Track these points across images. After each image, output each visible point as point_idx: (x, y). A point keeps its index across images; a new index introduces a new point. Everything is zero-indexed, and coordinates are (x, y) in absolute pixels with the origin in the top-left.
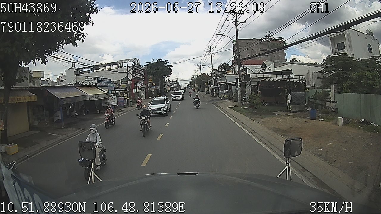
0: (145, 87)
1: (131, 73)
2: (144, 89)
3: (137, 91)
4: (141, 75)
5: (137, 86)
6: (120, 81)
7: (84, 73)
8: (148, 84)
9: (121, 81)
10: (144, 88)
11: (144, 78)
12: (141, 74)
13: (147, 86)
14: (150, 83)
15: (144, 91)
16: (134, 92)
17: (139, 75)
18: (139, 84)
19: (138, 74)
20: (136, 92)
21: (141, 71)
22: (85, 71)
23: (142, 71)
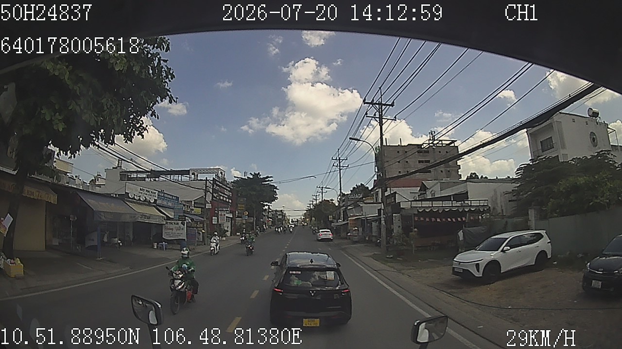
0: (232, 216)
1: (211, 192)
2: (230, 219)
3: (218, 221)
4: (227, 197)
5: (219, 213)
6: (192, 201)
7: (134, 180)
8: (237, 212)
9: (194, 202)
10: (229, 217)
11: (230, 201)
12: (226, 195)
13: (234, 215)
14: (239, 211)
15: (230, 223)
16: (213, 223)
17: (223, 197)
18: (223, 210)
19: (223, 195)
20: (216, 223)
21: (227, 190)
22: (137, 177)
23: (229, 191)
